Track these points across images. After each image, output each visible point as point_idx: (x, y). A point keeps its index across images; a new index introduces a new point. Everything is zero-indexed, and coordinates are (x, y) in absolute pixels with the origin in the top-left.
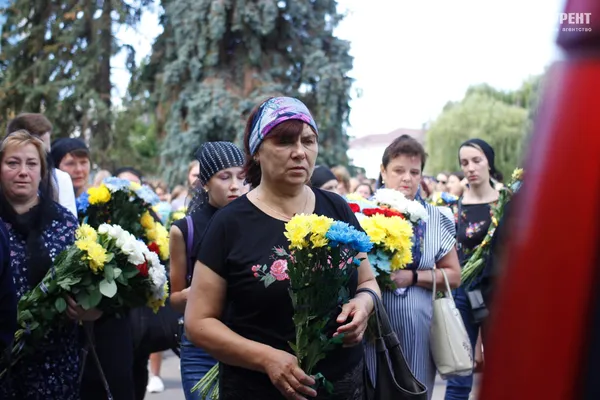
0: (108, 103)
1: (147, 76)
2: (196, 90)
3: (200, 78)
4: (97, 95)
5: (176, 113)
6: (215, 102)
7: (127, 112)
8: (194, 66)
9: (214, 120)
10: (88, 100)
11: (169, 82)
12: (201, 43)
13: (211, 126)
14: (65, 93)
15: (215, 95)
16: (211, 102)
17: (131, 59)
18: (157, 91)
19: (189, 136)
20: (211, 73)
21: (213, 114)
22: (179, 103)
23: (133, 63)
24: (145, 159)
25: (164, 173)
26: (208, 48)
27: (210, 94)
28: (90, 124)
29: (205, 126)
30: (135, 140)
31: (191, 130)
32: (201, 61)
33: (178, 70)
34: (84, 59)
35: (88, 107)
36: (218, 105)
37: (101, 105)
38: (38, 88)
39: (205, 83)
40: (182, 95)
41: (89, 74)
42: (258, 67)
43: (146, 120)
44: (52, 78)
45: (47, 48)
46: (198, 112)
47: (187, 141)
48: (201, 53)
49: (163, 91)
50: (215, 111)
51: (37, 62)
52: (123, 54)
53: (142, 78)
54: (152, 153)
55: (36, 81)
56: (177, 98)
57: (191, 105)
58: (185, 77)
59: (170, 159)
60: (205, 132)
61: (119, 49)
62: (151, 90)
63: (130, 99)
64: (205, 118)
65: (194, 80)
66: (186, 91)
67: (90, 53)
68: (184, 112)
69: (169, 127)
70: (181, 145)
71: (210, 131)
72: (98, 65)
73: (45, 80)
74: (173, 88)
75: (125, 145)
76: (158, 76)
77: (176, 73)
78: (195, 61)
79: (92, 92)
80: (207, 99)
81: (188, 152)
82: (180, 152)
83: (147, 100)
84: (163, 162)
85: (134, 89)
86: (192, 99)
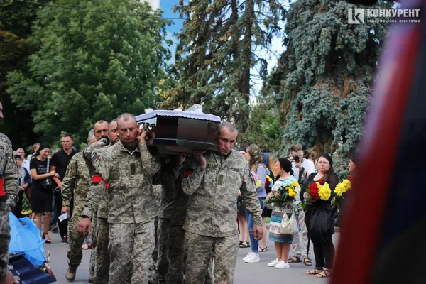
0: (247, 99)
1: (275, 81)
2: (309, 91)
3: (312, 83)
4: (239, 94)
5: (294, 108)
6: (322, 100)
7: (260, 106)
8: (307, 74)
9: (321, 112)
10: (233, 97)
11: (290, 85)
12: (313, 58)
13: (319, 117)
14: (217, 92)
15: (322, 95)
16: (319, 100)
17: (264, 70)
18: (281, 92)
19: (303, 125)
20: (320, 79)
21: (320, 109)
22: (296, 100)
23: (265, 72)
24: (271, 139)
25: (284, 150)
26: (318, 62)
27: (319, 94)
28: (234, 115)
29: (314, 117)
30: (265, 126)
31: (304, 120)
32: (313, 71)
33: (296, 77)
34: (232, 69)
35: (233, 102)
36: (323, 102)
37: (243, 101)
38: (200, 89)
39: (315, 87)
40: (298, 95)
41: (234, 79)
42: (353, 75)
43: (273, 112)
44: (209, 82)
45: (207, 61)
46: (309, 107)
47: (301, 127)
48: (313, 65)
49: (285, 91)
50: (321, 107)
51: (200, 71)
52: (259, 65)
53: (271, 83)
54: (277, 135)
55: (198, 83)
56: (295, 97)
57: (305, 102)
58: (301, 81)
59: (289, 140)
60: (315, 121)
61: (256, 62)
62: (277, 92)
63: (262, 97)
64: (315, 111)
65: (307, 84)
66: (302, 92)
67: (236, 65)
68: (300, 107)
69: (289, 117)
70: (297, 130)
71: (318, 121)
72: (241, 73)
73: (204, 84)
74: (292, 90)
75: (259, 130)
76: (282, 81)
77: (295, 79)
78: (308, 71)
79: (236, 91)
80: (317, 98)
81: (302, 135)
82: (296, 135)
83: (275, 98)
84: (283, 142)
85: (265, 91)
86: (306, 98)
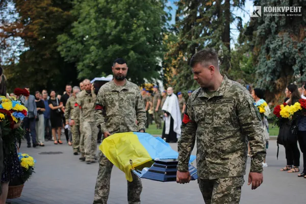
0: (229, 46)
1: (248, 32)
2: (274, 39)
3: (276, 33)
4: (223, 43)
5: (264, 51)
6: (284, 45)
7: (238, 51)
8: (273, 26)
9: (284, 54)
10: (219, 45)
11: (260, 35)
13: (282, 57)
15: (284, 41)
16: (282, 45)
17: (240, 24)
18: (254, 40)
19: (271, 63)
20: (282, 30)
21: (283, 51)
22: (265, 46)
23: (241, 26)
24: (248, 75)
25: (258, 82)
27: (282, 40)
28: (220, 58)
29: (279, 57)
30: (242, 66)
31: (272, 60)
32: (276, 24)
33: (264, 29)
34: (216, 25)
35: (218, 49)
36: (285, 46)
37: (225, 48)
38: (194, 41)
39: (279, 35)
40: (266, 42)
41: (219, 32)
43: (248, 55)
44: (201, 35)
45: (198, 21)
46: (275, 50)
47: (270, 65)
48: (277, 20)
49: (257, 39)
50: (284, 49)
51: (194, 28)
52: (236, 21)
53: (246, 34)
54: (250, 72)
55: (193, 37)
56: (264, 43)
57: (272, 46)
58: (268, 32)
59: (261, 75)
60: (279, 60)
61: (234, 19)
62: (250, 40)
63: (239, 45)
64: (279, 53)
65: (273, 33)
66: (269, 40)
67: (219, 23)
68: (268, 50)
69: (260, 58)
70: (267, 67)
71: (282, 59)
72: (224, 27)
73: (197, 37)
74: (262, 38)
75: (238, 68)
76: (254, 32)
77: (264, 30)
78: (273, 24)
79: (221, 42)
80: (280, 43)
81: (270, 71)
82: (266, 71)
83: (248, 45)
84: (257, 76)
85: (241, 40)
86: (272, 44)
